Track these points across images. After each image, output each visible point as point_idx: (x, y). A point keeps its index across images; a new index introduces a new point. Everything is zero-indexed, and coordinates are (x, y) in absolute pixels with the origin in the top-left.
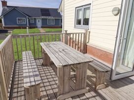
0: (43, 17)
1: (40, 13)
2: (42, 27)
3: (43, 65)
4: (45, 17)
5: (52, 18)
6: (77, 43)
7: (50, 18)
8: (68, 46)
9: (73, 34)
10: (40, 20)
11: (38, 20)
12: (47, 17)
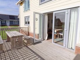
0: (10, 20)
1: (9, 18)
2: (10, 25)
3: (7, 41)
4: (12, 20)
5: (16, 20)
6: (25, 31)
7: (15, 20)
8: (20, 33)
9: (23, 28)
10: (9, 22)
11: (7, 21)
12: (13, 20)
